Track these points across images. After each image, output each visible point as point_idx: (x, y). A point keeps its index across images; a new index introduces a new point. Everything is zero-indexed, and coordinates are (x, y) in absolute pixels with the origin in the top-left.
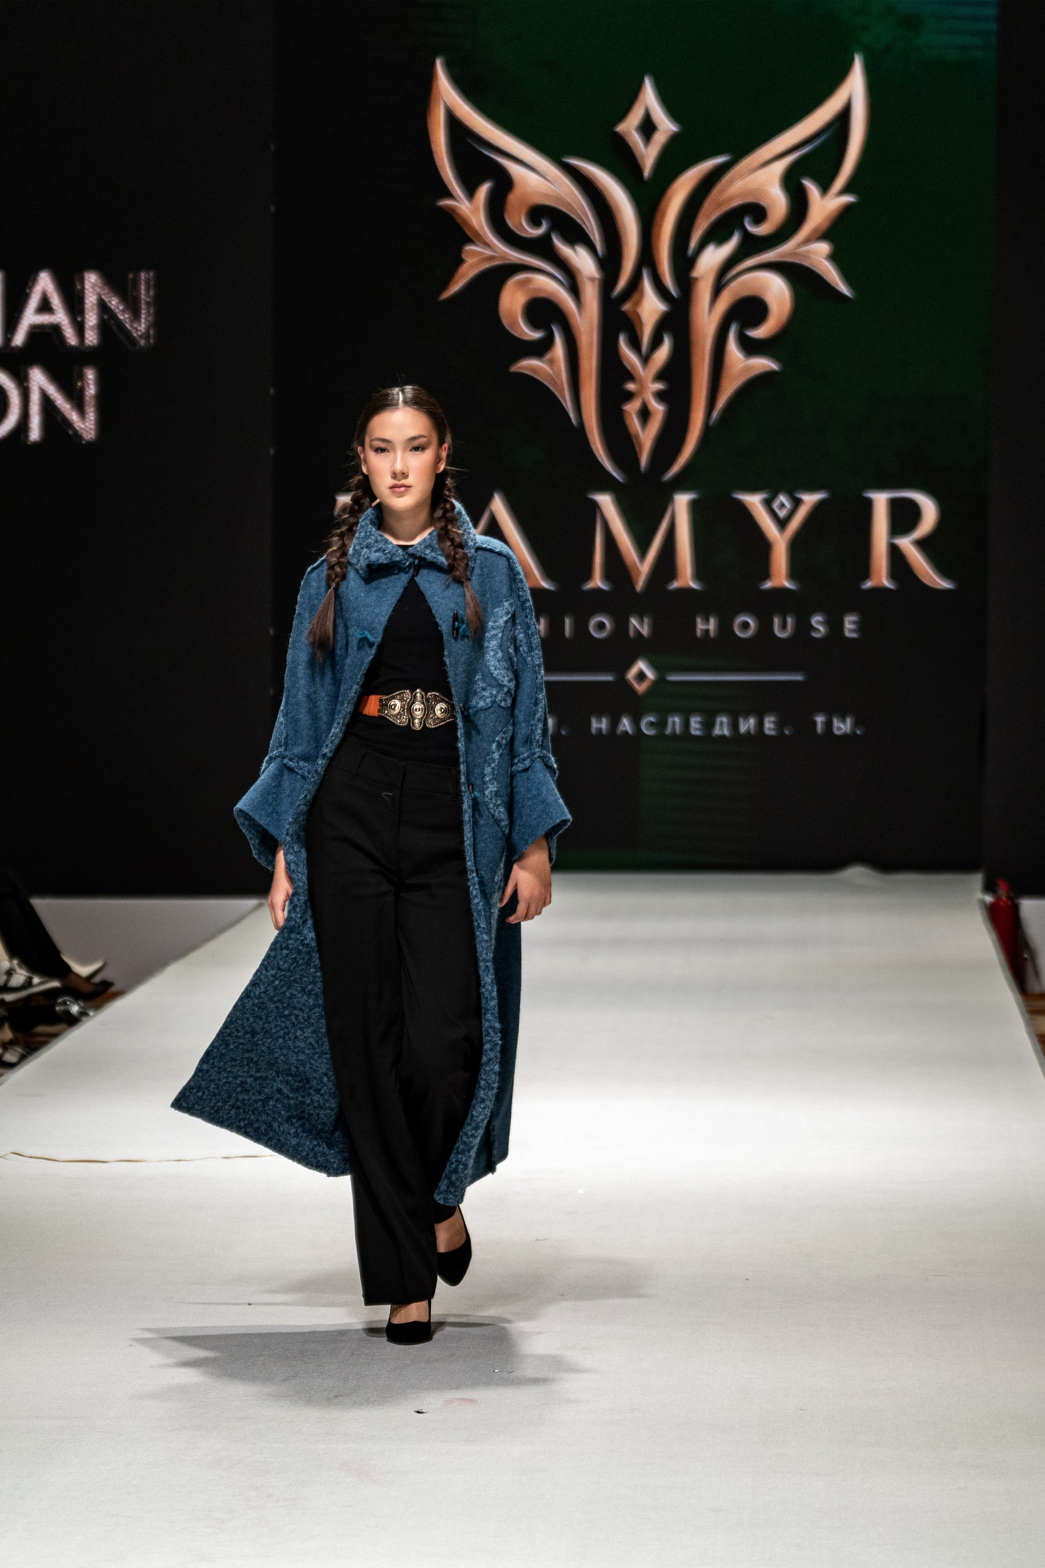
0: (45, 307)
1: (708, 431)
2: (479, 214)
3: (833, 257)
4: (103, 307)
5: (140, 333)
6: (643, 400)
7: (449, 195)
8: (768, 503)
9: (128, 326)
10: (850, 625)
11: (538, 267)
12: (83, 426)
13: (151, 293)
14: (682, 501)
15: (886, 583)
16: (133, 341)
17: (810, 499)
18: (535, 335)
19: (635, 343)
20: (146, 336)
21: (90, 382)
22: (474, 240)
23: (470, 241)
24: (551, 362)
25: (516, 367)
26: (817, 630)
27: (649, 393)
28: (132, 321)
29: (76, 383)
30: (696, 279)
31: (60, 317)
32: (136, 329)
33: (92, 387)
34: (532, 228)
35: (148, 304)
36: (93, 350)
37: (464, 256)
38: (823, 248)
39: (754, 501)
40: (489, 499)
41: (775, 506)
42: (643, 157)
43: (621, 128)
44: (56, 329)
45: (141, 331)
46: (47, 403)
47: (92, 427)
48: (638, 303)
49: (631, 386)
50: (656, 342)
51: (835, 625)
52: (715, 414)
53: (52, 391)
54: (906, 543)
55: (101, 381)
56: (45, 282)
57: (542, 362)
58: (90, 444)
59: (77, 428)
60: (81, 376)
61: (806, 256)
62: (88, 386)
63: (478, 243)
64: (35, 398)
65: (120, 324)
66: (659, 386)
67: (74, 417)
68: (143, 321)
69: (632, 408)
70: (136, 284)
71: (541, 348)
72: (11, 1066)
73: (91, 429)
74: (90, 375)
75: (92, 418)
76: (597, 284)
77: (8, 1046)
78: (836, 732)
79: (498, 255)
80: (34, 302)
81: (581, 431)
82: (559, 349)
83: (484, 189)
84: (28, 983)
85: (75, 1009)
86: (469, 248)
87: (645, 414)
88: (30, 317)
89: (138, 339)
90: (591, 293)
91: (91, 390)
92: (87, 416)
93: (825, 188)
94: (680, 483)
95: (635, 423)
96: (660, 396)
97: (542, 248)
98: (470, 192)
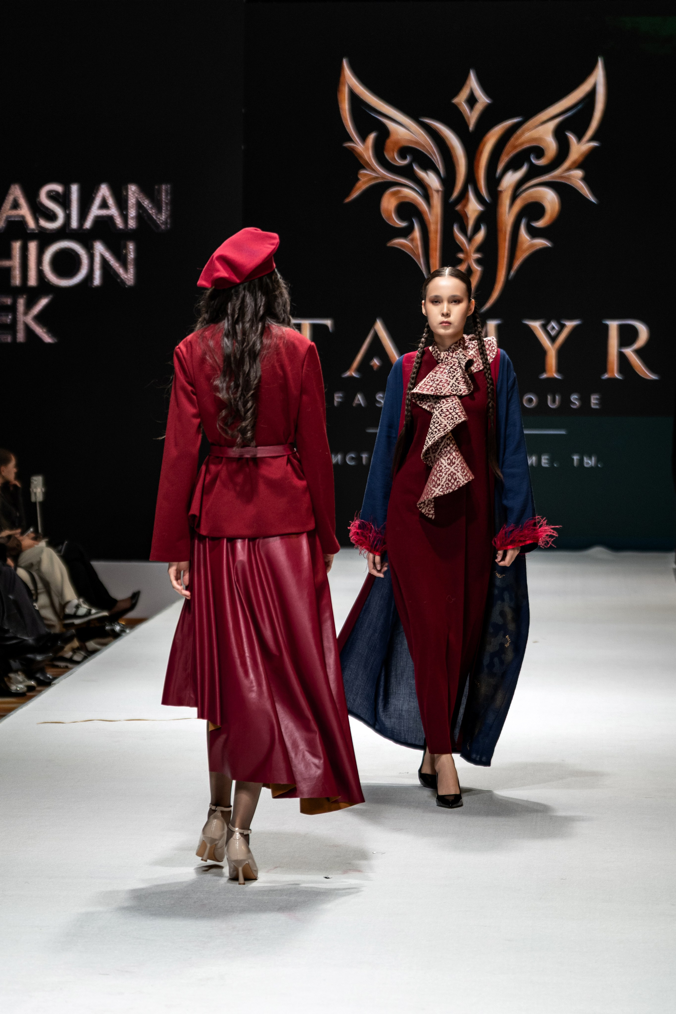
0: (104, 205)
1: (508, 283)
2: (369, 151)
3: (585, 179)
4: (139, 205)
6: (468, 264)
7: (350, 140)
8: (544, 327)
9: (154, 217)
10: (594, 400)
11: (405, 184)
12: (126, 277)
13: (169, 197)
14: (492, 325)
15: (617, 376)
16: (157, 226)
17: (570, 324)
18: (403, 224)
19: (464, 230)
20: (165, 223)
21: (131, 250)
22: (366, 167)
23: (363, 168)
24: (412, 240)
25: (390, 243)
26: (574, 404)
27: (472, 259)
28: (157, 214)
29: (123, 252)
30: (501, 192)
31: (113, 211)
32: (159, 219)
33: (132, 253)
34: (401, 160)
35: (167, 204)
36: (133, 231)
37: (359, 177)
38: (578, 173)
39: (536, 325)
40: (374, 322)
41: (549, 328)
42: (469, 118)
43: (456, 101)
44: (110, 218)
45: (162, 220)
46: (104, 262)
47: (132, 277)
48: (466, 205)
49: (461, 256)
50: (476, 229)
51: (585, 400)
52: (512, 273)
53: (108, 255)
54: (629, 352)
55: (138, 251)
56: (104, 191)
57: (407, 240)
58: (130, 288)
59: (123, 278)
60: (126, 247)
61: (568, 178)
62: (130, 253)
63: (369, 169)
64: (97, 260)
65: (150, 216)
66: (478, 256)
67: (121, 271)
68: (163, 214)
69: (462, 269)
70: (159, 192)
71: (406, 232)
72: (78, 663)
73: (131, 278)
74: (131, 246)
75: (132, 272)
76: (440, 193)
77: (76, 651)
78: (586, 465)
79: (379, 176)
80: (97, 201)
82: (417, 233)
83: (372, 137)
84: (89, 613)
85: (118, 628)
86: (363, 172)
87: (469, 272)
88: (95, 211)
89: (160, 225)
90: (437, 200)
91: (131, 256)
92: (129, 271)
93: (580, 137)
94: (491, 314)
96: (478, 261)
97: (407, 172)
98: (364, 138)
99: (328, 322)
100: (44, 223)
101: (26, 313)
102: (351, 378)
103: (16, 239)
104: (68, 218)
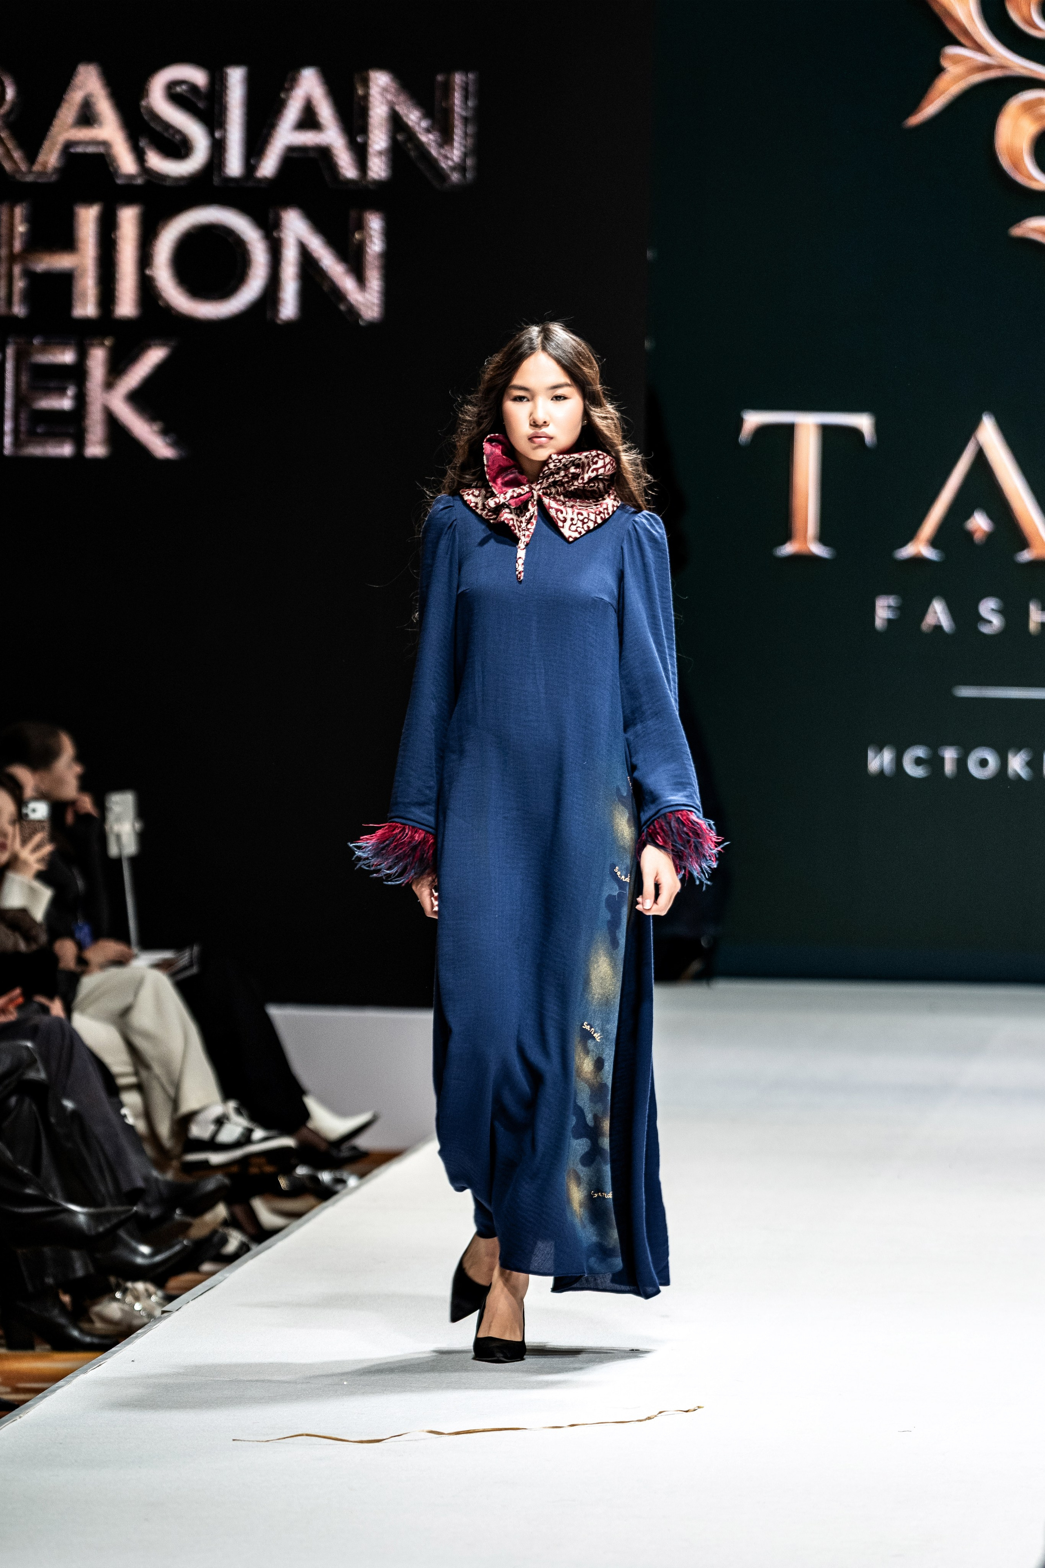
0: (309, 120)
4: (396, 122)
5: (450, 163)
9: (434, 152)
12: (361, 299)
13: (470, 104)
16: (441, 174)
20: (461, 168)
21: (374, 233)
22: (961, 39)
23: (953, 41)
25: (1019, 229)
28: (441, 145)
29: (353, 235)
31: (331, 136)
32: (446, 157)
33: (377, 241)
35: (466, 120)
36: (379, 184)
37: (944, 63)
44: (325, 153)
45: (452, 160)
46: (307, 261)
47: (376, 300)
53: (316, 245)
55: (389, 234)
56: (310, 84)
58: (372, 326)
59: (353, 302)
60: (361, 226)
62: (371, 241)
63: (967, 45)
64: (290, 256)
65: (421, 148)
67: (348, 284)
68: (456, 144)
70: (447, 89)
73: (373, 304)
74: (375, 224)
75: (376, 288)
79: (994, 62)
80: (292, 112)
84: (246, 1139)
86: (953, 51)
88: (286, 135)
89: (449, 172)
91: (375, 246)
92: (368, 285)
99: (863, 422)
100: (156, 162)
101: (109, 385)
102: (918, 561)
103: (89, 201)
104: (218, 148)
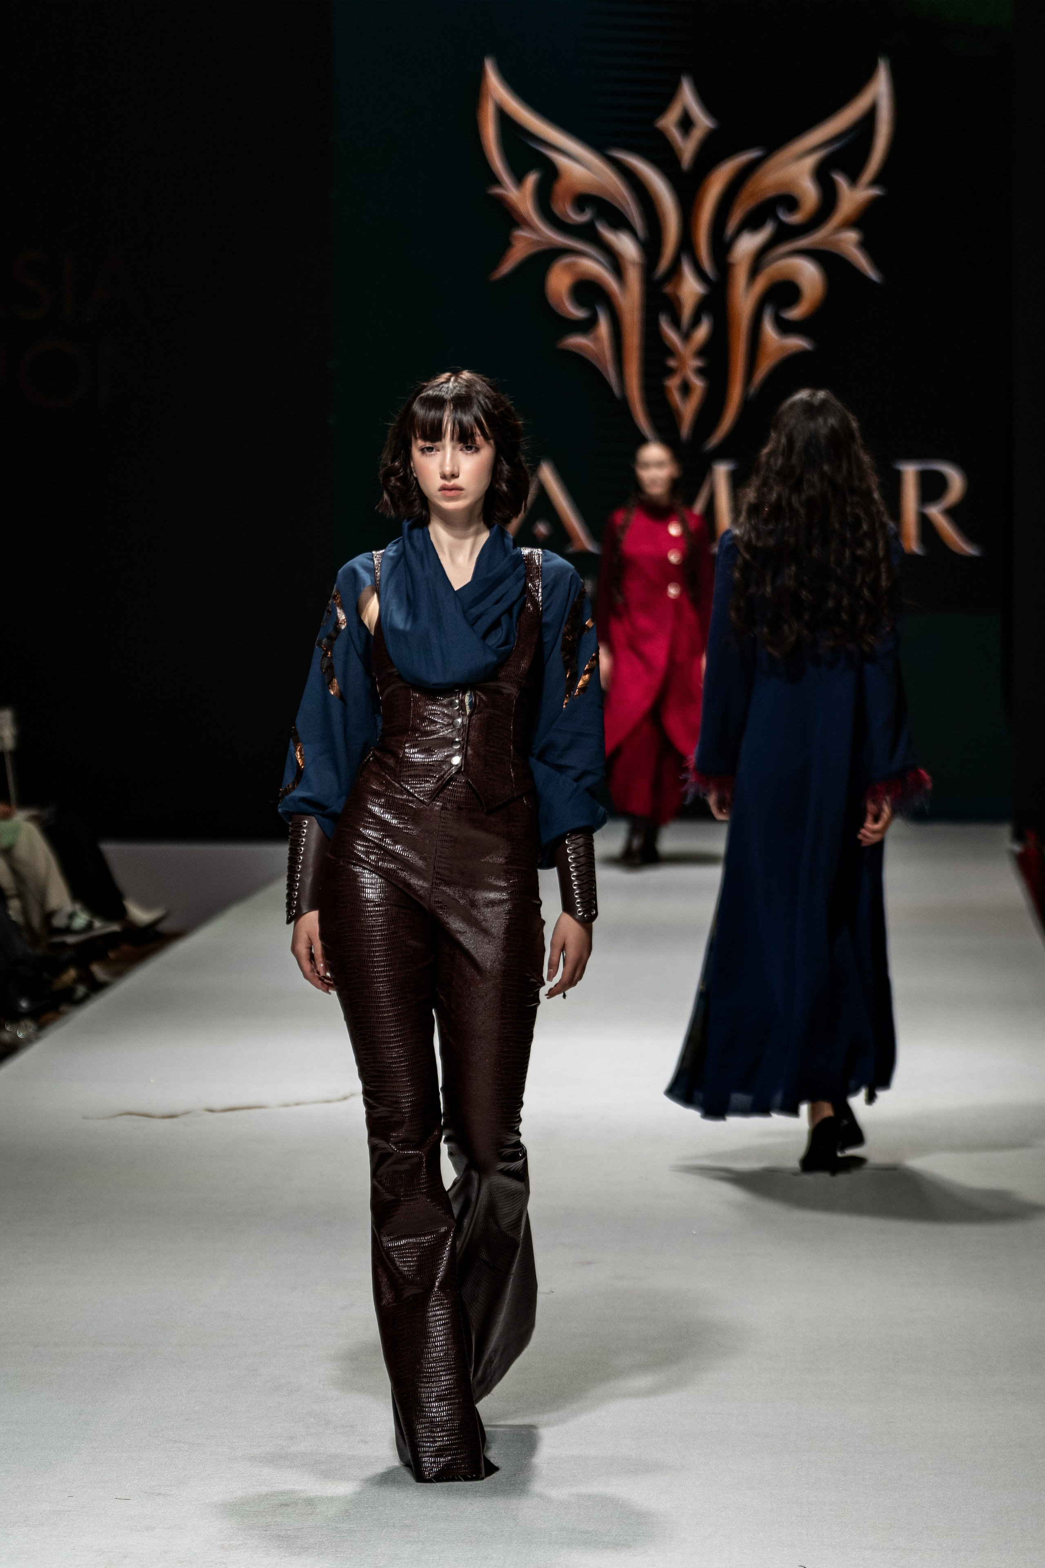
1: (747, 403)
2: (527, 201)
3: (865, 245)
6: (685, 375)
7: (499, 184)
11: (583, 251)
14: (722, 471)
15: (916, 549)
18: (581, 314)
19: (676, 322)
22: (523, 226)
23: (519, 226)
24: (597, 340)
25: (563, 344)
27: (690, 369)
30: (732, 264)
31: (128, 296)
34: (578, 215)
37: (513, 240)
38: (851, 237)
40: (537, 467)
42: (682, 150)
43: (662, 123)
48: (679, 285)
49: (673, 363)
50: (696, 322)
54: (935, 512)
57: (588, 339)
61: (838, 244)
63: (527, 229)
64: (106, 369)
66: (700, 363)
69: (673, 383)
71: (587, 326)
76: (639, 266)
79: (543, 239)
80: (104, 279)
81: (624, 404)
82: (603, 327)
83: (532, 179)
84: (89, 927)
86: (518, 233)
87: (686, 389)
88: (100, 293)
90: (634, 276)
93: (854, 179)
94: (721, 454)
95: (676, 397)
96: (700, 372)
97: (587, 233)
98: (519, 180)
104: (57, 301)
